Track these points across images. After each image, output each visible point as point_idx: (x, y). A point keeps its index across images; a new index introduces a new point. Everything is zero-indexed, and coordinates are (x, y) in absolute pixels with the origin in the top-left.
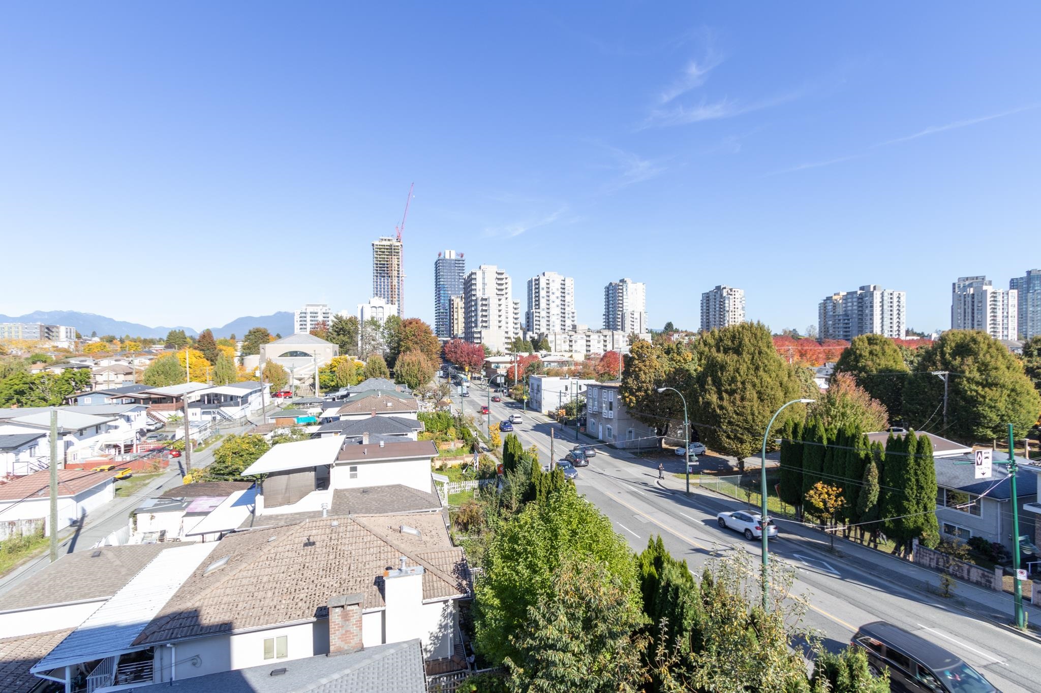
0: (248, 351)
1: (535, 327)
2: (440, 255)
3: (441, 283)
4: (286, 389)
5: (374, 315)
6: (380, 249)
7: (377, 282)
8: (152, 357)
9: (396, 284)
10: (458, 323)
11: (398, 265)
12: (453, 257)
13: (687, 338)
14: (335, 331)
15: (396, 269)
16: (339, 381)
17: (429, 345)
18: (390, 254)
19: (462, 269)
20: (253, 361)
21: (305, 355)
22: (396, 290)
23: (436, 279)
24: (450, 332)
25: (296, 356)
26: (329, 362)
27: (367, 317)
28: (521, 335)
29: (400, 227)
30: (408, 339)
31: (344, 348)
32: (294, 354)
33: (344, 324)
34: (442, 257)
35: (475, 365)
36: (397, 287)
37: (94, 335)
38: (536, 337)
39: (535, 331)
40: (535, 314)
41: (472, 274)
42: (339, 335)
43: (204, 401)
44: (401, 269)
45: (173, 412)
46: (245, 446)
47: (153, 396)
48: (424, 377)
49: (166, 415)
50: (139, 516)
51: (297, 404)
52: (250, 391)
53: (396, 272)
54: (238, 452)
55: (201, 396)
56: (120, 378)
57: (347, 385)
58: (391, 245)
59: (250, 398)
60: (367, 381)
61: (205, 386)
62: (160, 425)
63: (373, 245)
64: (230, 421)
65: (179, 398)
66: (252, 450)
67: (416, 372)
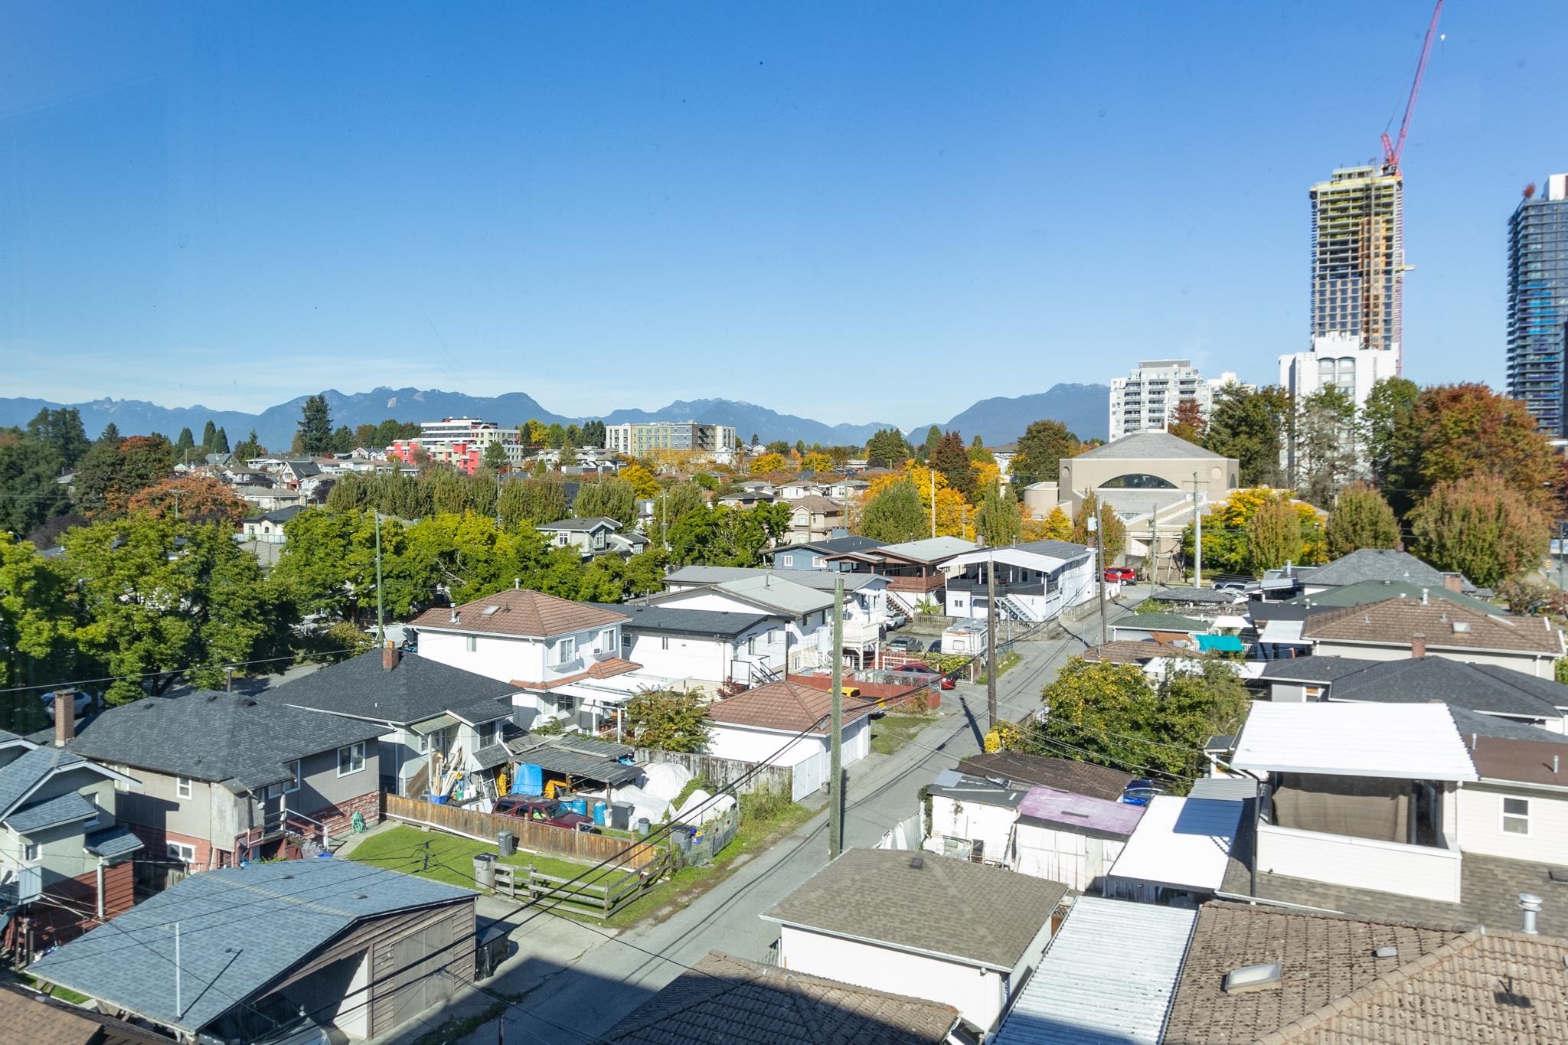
0: (1026, 474)
2: (1528, 193)
3: (1533, 276)
4: (1118, 562)
5: (1328, 378)
6: (1334, 202)
7: (1322, 293)
8: (857, 483)
9: (1382, 293)
11: (1389, 239)
14: (1227, 425)
15: (1383, 250)
16: (1256, 552)
17: (1518, 461)
18: (1366, 211)
20: (1043, 498)
21: (1161, 483)
22: (1382, 309)
23: (1515, 266)
25: (1138, 486)
26: (1224, 503)
27: (1309, 385)
29: (1393, 138)
30: (1448, 441)
31: (1254, 470)
32: (1132, 481)
33: (1250, 407)
34: (1536, 197)
36: (1382, 300)
42: (1235, 434)
43: (976, 576)
44: (1395, 250)
45: (922, 596)
46: (1110, 689)
47: (889, 560)
48: (1519, 555)
49: (910, 600)
50: (936, 800)
51: (1164, 601)
52: (1062, 562)
53: (1382, 260)
54: (1096, 701)
55: (967, 566)
56: (821, 522)
57: (1278, 562)
58: (1368, 188)
59: (1061, 578)
60: (1353, 557)
61: (971, 546)
62: (900, 619)
63: (1313, 195)
64: (1026, 625)
65: (932, 567)
66: (1125, 699)
67: (1489, 538)
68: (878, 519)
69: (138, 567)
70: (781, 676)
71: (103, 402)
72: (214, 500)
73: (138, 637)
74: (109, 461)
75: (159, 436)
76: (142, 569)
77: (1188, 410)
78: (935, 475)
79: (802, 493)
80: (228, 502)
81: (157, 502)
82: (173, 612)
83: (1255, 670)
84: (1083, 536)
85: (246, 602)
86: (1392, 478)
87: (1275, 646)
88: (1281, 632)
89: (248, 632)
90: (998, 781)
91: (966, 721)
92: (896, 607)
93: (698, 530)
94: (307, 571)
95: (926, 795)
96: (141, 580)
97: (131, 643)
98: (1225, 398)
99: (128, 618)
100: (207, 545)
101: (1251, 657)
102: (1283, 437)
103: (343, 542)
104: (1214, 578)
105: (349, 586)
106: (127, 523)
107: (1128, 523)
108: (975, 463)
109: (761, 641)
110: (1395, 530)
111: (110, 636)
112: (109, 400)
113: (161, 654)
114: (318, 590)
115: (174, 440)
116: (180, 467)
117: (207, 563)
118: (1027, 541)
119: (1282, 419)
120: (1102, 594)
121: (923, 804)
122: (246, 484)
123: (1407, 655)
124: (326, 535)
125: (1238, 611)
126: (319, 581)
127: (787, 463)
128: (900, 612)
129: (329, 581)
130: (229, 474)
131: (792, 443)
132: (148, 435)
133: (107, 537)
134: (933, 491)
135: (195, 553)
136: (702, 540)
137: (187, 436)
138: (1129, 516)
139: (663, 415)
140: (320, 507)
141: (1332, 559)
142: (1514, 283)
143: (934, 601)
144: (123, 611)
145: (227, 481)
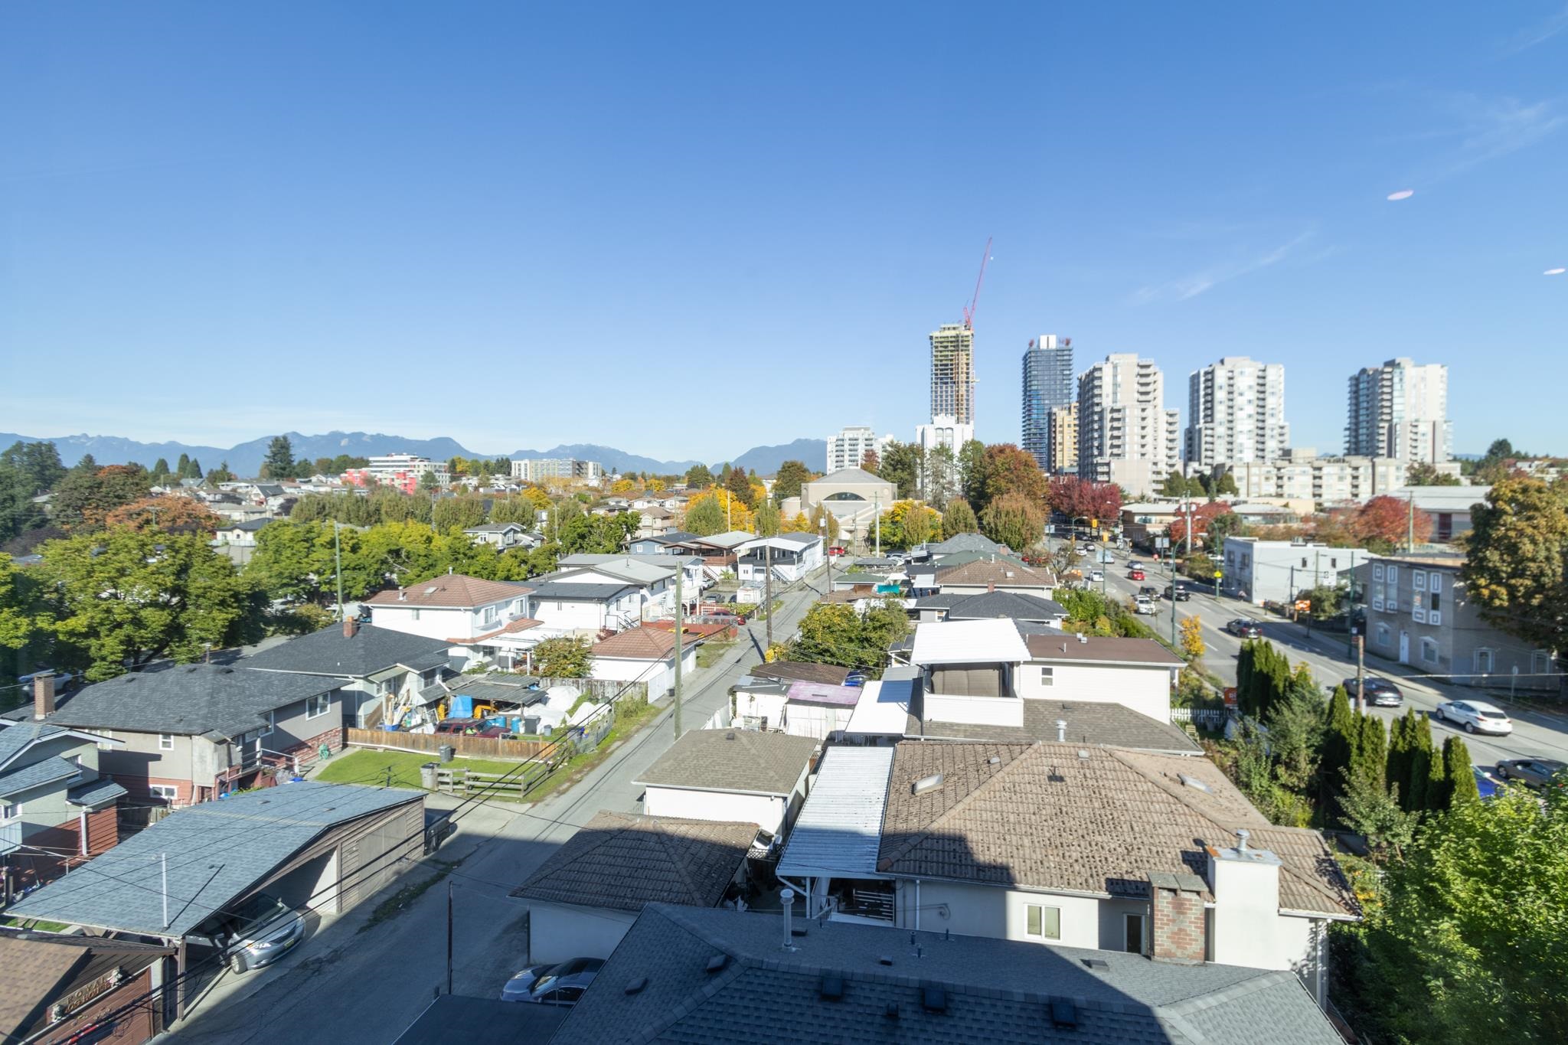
0: (782, 492)
1: (1204, 454)
2: (1031, 344)
3: (1034, 388)
4: (835, 544)
5: (940, 439)
6: (941, 342)
7: (936, 392)
8: (682, 498)
9: (965, 393)
10: (1062, 450)
11: (967, 364)
12: (1053, 345)
13: (1553, 470)
14: (890, 465)
15: (965, 370)
16: (908, 536)
17: (1031, 485)
18: (956, 349)
19: (1068, 364)
20: (792, 507)
21: (857, 497)
22: (965, 402)
23: (1025, 382)
24: (1049, 463)
25: (845, 499)
26: (890, 509)
27: (931, 444)
28: (1179, 467)
29: (969, 310)
30: (997, 475)
31: (905, 490)
32: (842, 496)
33: (902, 454)
34: (1034, 347)
35: (1104, 517)
36: (965, 397)
37: (614, 471)
38: (1208, 471)
39: (1203, 461)
40: (1204, 432)
41: (1095, 369)
42: (895, 470)
43: (756, 555)
44: (970, 370)
45: (724, 568)
46: (837, 620)
47: (703, 547)
48: (1032, 534)
49: (717, 571)
50: (739, 694)
51: (861, 566)
52: (805, 545)
53: (964, 375)
54: (829, 627)
55: (751, 549)
56: (659, 523)
57: (919, 541)
58: (957, 336)
59: (804, 554)
60: (956, 538)
61: (752, 536)
62: (711, 582)
63: (931, 338)
64: (785, 583)
65: (730, 550)
66: (845, 625)
67: (1018, 525)
68: (695, 521)
69: (118, 570)
70: (638, 623)
71: (79, 437)
72: (189, 515)
73: (120, 625)
74: (86, 485)
75: (136, 465)
76: (122, 572)
77: (870, 455)
78: (729, 493)
79: (646, 505)
80: (202, 516)
81: (134, 516)
82: (154, 604)
83: (911, 604)
84: (816, 529)
85: (222, 593)
86: (972, 493)
87: (921, 589)
88: (923, 581)
89: (224, 616)
90: (775, 679)
91: (752, 643)
92: (708, 575)
93: (579, 530)
94: (276, 567)
95: (732, 692)
96: (122, 580)
97: (111, 630)
98: (889, 449)
99: (108, 611)
100: (185, 551)
101: (908, 596)
102: (919, 471)
103: (307, 545)
104: (885, 551)
105: (312, 576)
106: (106, 536)
107: (840, 521)
108: (753, 486)
109: (625, 601)
110: (975, 522)
111: (90, 626)
112: (85, 436)
113: (142, 637)
114: (285, 581)
115: (150, 467)
116: (156, 489)
117: (186, 564)
118: (784, 532)
119: (919, 461)
120: (828, 562)
121: (731, 698)
122: (218, 502)
123: (985, 591)
124: (292, 540)
125: (900, 570)
126: (286, 574)
127: (635, 486)
128: (711, 578)
129: (295, 573)
130: (203, 494)
131: (638, 473)
132: (125, 464)
133: (86, 547)
134: (728, 502)
135: (174, 557)
136: (582, 537)
137: (163, 466)
138: (840, 516)
139: (550, 454)
140: (286, 518)
141: (946, 539)
142: (1025, 391)
143: (731, 571)
144: (104, 605)
145: (200, 500)
